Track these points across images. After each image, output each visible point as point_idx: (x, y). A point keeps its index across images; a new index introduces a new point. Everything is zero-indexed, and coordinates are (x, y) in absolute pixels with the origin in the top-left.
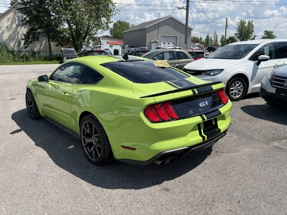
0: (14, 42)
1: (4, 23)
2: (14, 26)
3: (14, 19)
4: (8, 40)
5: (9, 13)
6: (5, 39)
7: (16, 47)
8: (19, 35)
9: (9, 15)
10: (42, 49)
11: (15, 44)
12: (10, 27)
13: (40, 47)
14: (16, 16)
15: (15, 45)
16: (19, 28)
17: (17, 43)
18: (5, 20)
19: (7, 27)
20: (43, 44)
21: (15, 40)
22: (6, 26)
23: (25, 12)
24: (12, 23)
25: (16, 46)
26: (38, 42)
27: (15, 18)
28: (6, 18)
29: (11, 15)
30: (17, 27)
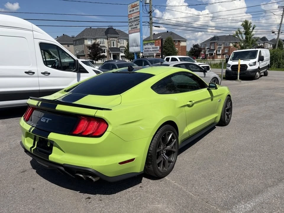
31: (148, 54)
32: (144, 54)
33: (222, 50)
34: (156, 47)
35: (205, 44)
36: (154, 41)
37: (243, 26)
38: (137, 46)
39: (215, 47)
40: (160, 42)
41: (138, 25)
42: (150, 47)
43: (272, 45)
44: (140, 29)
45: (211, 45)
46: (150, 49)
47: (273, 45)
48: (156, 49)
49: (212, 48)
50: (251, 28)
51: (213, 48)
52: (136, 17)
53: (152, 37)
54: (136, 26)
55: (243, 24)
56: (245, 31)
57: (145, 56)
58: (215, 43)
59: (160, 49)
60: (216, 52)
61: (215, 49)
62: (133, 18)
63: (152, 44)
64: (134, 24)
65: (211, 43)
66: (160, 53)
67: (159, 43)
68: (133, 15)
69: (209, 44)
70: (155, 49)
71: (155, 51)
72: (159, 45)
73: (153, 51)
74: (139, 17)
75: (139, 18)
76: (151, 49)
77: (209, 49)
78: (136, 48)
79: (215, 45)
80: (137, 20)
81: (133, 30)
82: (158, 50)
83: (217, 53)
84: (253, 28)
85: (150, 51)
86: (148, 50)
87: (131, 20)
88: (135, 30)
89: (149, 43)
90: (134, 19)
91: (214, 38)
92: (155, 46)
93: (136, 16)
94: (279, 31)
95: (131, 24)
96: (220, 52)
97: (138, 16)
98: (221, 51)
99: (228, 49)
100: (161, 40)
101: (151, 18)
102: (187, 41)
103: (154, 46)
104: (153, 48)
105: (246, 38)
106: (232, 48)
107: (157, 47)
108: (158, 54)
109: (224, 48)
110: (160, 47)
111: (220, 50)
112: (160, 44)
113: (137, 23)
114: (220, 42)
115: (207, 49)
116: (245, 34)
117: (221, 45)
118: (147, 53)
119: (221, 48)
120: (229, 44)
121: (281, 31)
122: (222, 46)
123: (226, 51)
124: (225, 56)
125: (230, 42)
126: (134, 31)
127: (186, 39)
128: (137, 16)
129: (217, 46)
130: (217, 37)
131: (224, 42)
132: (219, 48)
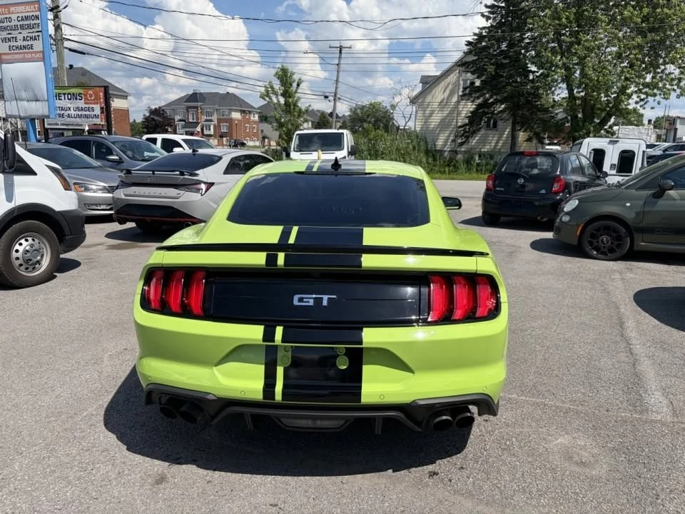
0: (448, 132)
1: (437, 94)
2: (455, 99)
3: (456, 84)
4: (437, 128)
5: (449, 75)
6: (432, 126)
7: (449, 144)
8: (459, 118)
9: (449, 78)
10: (499, 147)
11: (449, 136)
12: (446, 102)
13: (497, 143)
14: (461, 79)
15: (448, 139)
16: (463, 103)
17: (452, 135)
18: (440, 89)
19: (442, 102)
20: (505, 136)
21: (451, 129)
22: (440, 101)
23: (474, 71)
24: (451, 95)
25: (450, 141)
26: (494, 132)
27: (459, 83)
28: (443, 84)
29: (452, 78)
30: (458, 102)
31: (63, 124)
32: (49, 124)
33: (215, 126)
34: (87, 106)
35: (173, 110)
36: (81, 91)
37: (278, 78)
38: (37, 100)
39: (197, 118)
40: (102, 94)
41: (35, 39)
42: (69, 105)
43: (310, 123)
44: (43, 52)
45: (188, 111)
46: (69, 112)
47: (312, 122)
48: (87, 113)
49: (191, 120)
50: (295, 85)
51: (193, 119)
52: (27, 18)
53: (66, 79)
54: (30, 43)
55: (277, 74)
56: (283, 88)
57: (51, 129)
58: (197, 107)
59: (102, 112)
60: (202, 129)
61: (199, 123)
62: (14, 17)
63: (74, 97)
64: (20, 37)
65: (188, 108)
66: (103, 123)
67: (97, 98)
68: (12, 9)
69: (183, 108)
70: (84, 113)
71: (87, 116)
72: (97, 104)
73: (80, 116)
74: (37, 17)
75: (37, 22)
76: (72, 112)
77: (184, 121)
78: (33, 104)
79: (197, 111)
80: (29, 27)
81: (21, 53)
82: (96, 116)
83: (205, 133)
84: (298, 85)
85: (69, 116)
86: (63, 112)
87: (9, 24)
88: (24, 53)
89: (64, 94)
90: (21, 23)
91: (194, 97)
92: (86, 103)
93: (26, 14)
94: (335, 95)
95: (10, 36)
96: (210, 130)
97: (34, 13)
98: (212, 128)
99: (228, 124)
100: (103, 89)
101: (59, 25)
102: (129, 97)
103: (81, 104)
104: (78, 109)
105: (287, 104)
106: (236, 122)
107: (91, 106)
108: (94, 127)
109: (220, 121)
110: (102, 108)
111: (210, 126)
112: (102, 100)
113: (34, 35)
114: (207, 108)
115: (180, 120)
116: (283, 95)
117: (211, 114)
118: (60, 120)
119: (211, 121)
120: (230, 113)
121: (338, 96)
122: (215, 118)
123: (224, 130)
124: (224, 139)
125: (231, 110)
126: (21, 56)
127: (125, 92)
128: (31, 14)
129: (203, 116)
130: (200, 93)
131: (216, 107)
132: (207, 120)
